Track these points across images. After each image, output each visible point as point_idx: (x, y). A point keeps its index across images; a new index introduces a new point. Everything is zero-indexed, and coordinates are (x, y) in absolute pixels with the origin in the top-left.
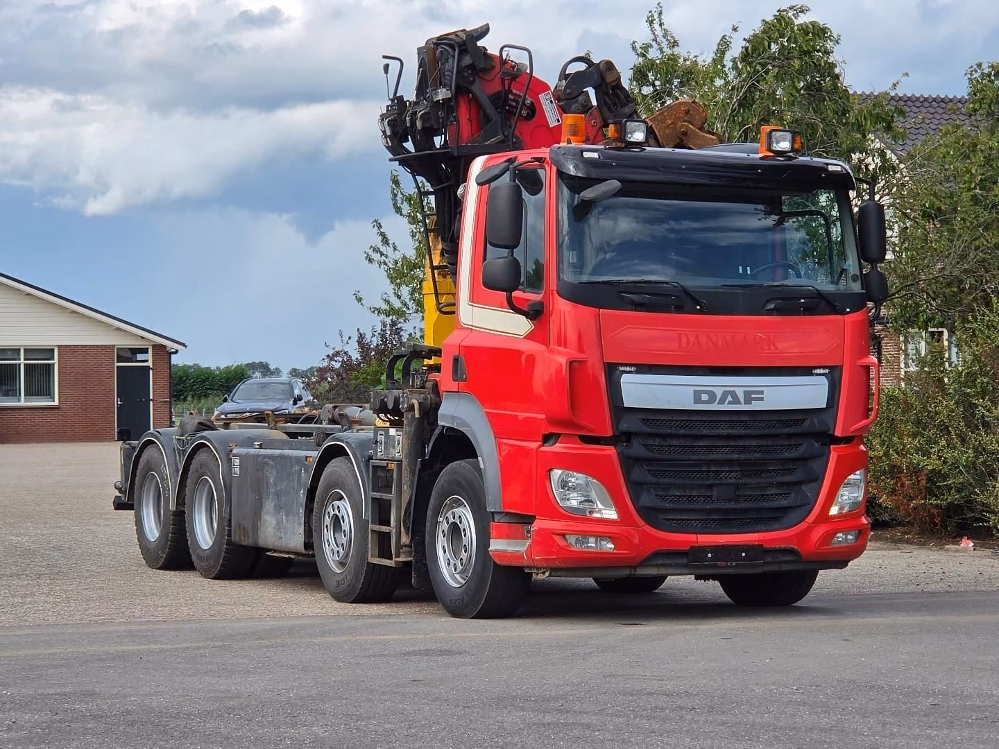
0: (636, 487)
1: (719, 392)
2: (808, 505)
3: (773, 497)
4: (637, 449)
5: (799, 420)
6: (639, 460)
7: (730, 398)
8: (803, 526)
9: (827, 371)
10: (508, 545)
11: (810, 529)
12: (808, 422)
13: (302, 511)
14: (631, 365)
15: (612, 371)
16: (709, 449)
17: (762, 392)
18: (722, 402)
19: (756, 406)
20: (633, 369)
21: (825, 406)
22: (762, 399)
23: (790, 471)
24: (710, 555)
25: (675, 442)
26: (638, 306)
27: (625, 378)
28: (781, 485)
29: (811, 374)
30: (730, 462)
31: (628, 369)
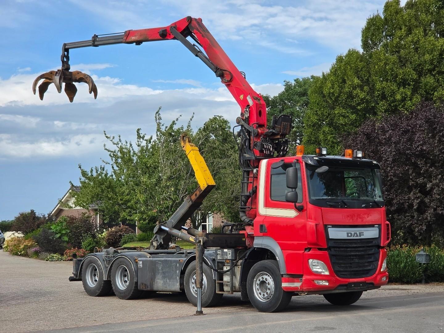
0: (333, 264)
1: (353, 233)
2: (376, 269)
3: (367, 266)
4: (333, 252)
5: (371, 241)
6: (333, 255)
7: (356, 235)
8: (375, 275)
9: (378, 226)
10: (288, 285)
11: (376, 277)
12: (374, 242)
13: (178, 278)
14: (330, 225)
15: (326, 227)
16: (351, 251)
17: (363, 233)
18: (354, 236)
19: (362, 237)
20: (331, 226)
21: (378, 237)
22: (363, 235)
23: (371, 258)
24: (353, 285)
25: (342, 249)
26: (331, 206)
27: (329, 229)
28: (368, 262)
29: (374, 227)
30: (356, 255)
31: (330, 226)
